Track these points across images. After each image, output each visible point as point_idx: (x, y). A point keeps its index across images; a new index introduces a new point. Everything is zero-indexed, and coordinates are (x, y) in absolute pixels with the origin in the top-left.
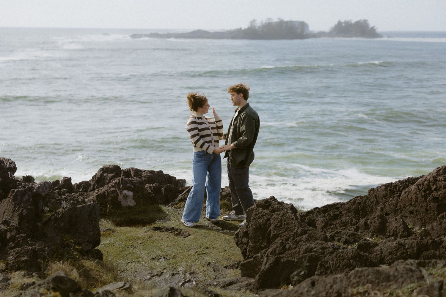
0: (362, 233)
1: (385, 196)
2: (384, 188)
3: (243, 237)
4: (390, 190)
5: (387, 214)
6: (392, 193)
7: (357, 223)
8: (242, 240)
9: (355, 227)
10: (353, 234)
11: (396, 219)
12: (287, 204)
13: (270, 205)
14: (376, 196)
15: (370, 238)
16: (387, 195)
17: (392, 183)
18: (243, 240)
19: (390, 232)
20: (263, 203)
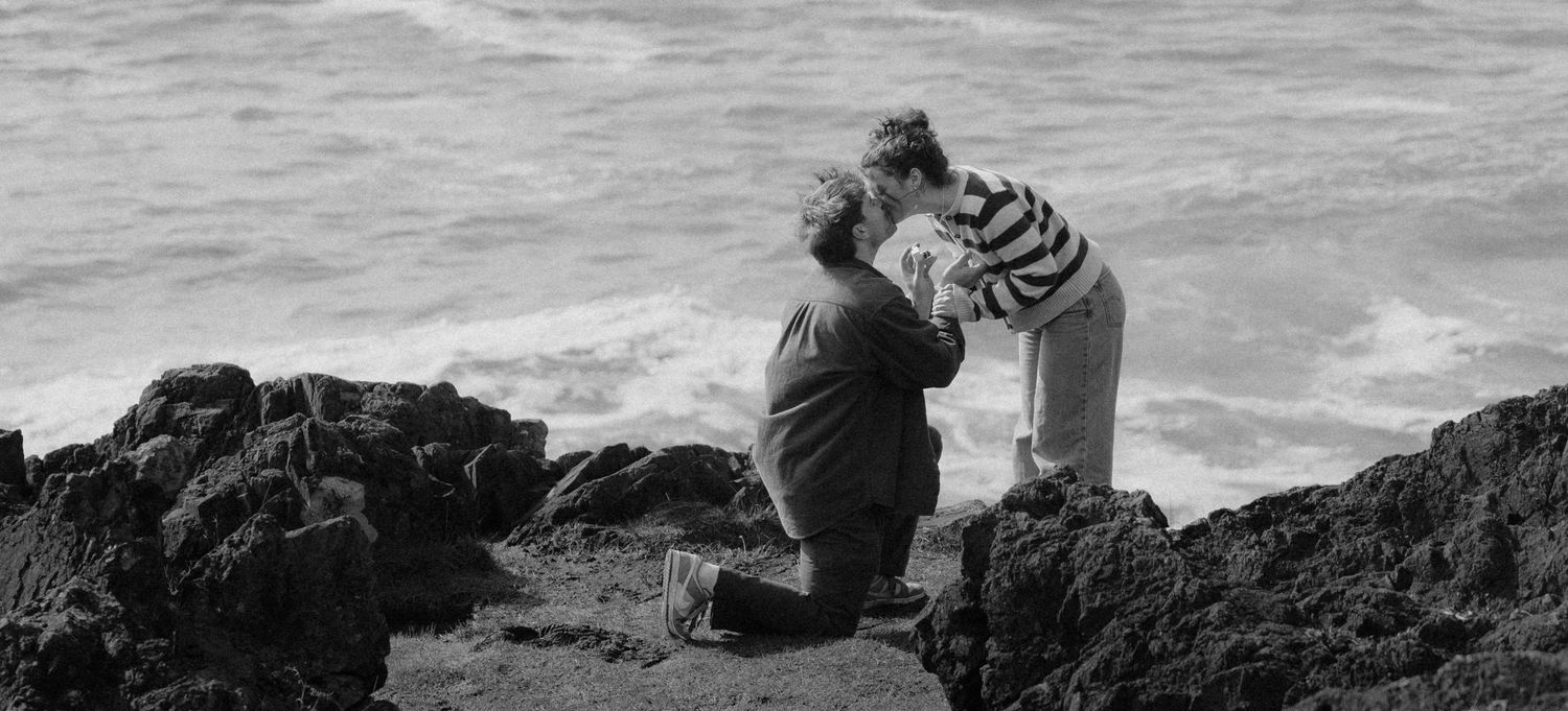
0: (1422, 593)
1: (1498, 452)
2: (1494, 417)
3: (950, 632)
4: (1518, 427)
5: (1515, 519)
6: (1529, 437)
7: (1399, 558)
8: (946, 645)
9: (1395, 574)
10: (1390, 600)
11: (1552, 536)
12: (1126, 495)
13: (1061, 500)
14: (1463, 452)
15: (1457, 609)
16: (1507, 446)
17: (1525, 400)
18: (953, 645)
19: (1529, 585)
20: (1032, 492)
